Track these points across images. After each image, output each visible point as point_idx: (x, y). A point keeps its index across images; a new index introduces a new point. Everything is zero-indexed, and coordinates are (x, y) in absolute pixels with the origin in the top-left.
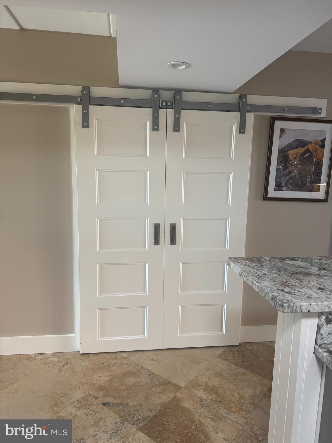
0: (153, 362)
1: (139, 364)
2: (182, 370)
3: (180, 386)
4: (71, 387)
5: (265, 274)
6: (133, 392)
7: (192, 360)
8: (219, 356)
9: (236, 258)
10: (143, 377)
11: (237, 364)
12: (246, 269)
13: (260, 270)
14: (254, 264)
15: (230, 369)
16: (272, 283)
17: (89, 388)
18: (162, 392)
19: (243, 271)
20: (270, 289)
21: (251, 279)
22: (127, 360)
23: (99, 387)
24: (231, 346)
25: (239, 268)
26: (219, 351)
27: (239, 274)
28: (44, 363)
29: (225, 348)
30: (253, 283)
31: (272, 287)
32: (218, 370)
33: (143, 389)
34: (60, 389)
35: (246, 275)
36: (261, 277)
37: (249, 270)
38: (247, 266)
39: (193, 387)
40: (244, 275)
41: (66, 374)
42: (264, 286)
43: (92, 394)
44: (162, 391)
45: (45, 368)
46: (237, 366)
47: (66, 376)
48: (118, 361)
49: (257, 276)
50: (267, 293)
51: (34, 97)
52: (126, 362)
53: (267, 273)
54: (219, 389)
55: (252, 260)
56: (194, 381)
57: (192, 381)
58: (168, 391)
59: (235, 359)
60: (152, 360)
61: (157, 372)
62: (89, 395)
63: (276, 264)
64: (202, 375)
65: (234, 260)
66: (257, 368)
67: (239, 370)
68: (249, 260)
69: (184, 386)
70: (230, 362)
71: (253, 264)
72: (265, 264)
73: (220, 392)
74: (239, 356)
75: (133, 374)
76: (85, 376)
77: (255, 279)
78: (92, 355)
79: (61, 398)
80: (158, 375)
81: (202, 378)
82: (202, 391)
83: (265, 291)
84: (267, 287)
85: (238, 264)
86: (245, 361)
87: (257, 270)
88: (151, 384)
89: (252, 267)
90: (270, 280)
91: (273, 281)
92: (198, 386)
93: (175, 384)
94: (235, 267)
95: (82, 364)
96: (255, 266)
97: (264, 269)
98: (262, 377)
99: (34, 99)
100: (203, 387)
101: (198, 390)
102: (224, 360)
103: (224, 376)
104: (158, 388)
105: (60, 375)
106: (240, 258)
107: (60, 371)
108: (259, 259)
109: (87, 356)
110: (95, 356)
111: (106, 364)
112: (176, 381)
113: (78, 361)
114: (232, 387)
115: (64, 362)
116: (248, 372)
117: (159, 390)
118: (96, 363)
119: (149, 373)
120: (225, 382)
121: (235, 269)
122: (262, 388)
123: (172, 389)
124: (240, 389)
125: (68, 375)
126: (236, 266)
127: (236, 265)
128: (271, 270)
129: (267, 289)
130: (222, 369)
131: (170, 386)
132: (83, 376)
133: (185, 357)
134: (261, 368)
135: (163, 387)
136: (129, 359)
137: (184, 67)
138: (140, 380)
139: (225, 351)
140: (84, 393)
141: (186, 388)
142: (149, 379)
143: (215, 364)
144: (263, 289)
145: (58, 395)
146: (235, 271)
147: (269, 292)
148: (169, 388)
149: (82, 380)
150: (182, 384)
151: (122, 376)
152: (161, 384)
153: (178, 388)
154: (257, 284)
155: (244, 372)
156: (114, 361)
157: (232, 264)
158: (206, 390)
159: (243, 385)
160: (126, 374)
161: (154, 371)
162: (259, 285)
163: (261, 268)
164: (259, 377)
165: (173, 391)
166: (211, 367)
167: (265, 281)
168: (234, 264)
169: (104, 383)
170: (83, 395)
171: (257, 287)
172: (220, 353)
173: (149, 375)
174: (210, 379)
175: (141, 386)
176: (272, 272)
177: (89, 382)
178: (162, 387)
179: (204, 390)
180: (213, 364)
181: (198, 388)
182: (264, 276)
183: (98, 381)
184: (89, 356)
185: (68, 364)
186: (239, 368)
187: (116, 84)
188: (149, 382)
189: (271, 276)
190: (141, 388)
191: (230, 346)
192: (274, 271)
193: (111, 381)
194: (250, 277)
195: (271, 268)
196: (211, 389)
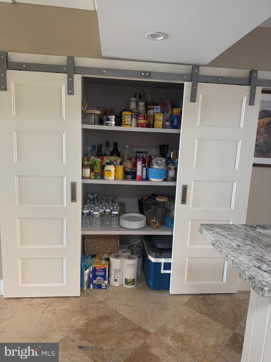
0: (126, 307)
1: (113, 309)
2: (151, 316)
3: (149, 332)
4: (52, 329)
5: (239, 246)
6: (107, 337)
7: (161, 306)
8: (186, 303)
9: (207, 225)
10: (117, 322)
11: (201, 313)
12: (219, 239)
13: (233, 241)
14: (227, 233)
15: (195, 317)
16: (247, 258)
17: (67, 331)
18: (133, 338)
19: (215, 241)
20: (246, 265)
21: (225, 251)
22: (103, 304)
23: (76, 330)
24: (197, 294)
25: (211, 237)
26: (186, 299)
27: (211, 243)
28: (30, 305)
29: (191, 296)
30: (227, 256)
31: (248, 263)
32: (185, 318)
33: (116, 333)
34: (41, 330)
35: (220, 246)
36: (235, 249)
37: (222, 240)
38: (220, 234)
39: (161, 333)
40: (217, 246)
41: (48, 315)
42: (239, 261)
43: (69, 337)
44: (133, 336)
45: (30, 309)
46: (202, 314)
47: (48, 318)
48: (96, 305)
49: (231, 248)
50: (243, 271)
51: (24, 66)
52: (102, 306)
53: (241, 245)
54: (185, 337)
55: (224, 227)
56: (163, 327)
57: (160, 328)
58: (138, 337)
59: (200, 307)
60: (126, 305)
61: (129, 318)
62: (67, 337)
63: (248, 233)
64: (170, 322)
65: (206, 227)
66: (220, 317)
67: (203, 319)
68: (221, 227)
69: (153, 332)
70: (196, 310)
71: (225, 233)
72: (237, 232)
73: (186, 339)
74: (204, 304)
75: (107, 318)
76: (65, 318)
77: (229, 252)
78: (72, 299)
79: (42, 339)
80: (130, 320)
81: (169, 325)
82: (169, 337)
83: (242, 268)
84: (243, 263)
85: (211, 232)
86: (209, 310)
87: (230, 240)
88: (123, 329)
89: (225, 237)
90: (245, 254)
91: (248, 255)
92: (166, 333)
93: (146, 330)
94: (207, 235)
95: (63, 307)
96: (228, 235)
97: (237, 239)
98: (225, 326)
99: (24, 67)
100: (170, 334)
101: (166, 336)
102: (190, 308)
103: (190, 323)
104: (129, 333)
105: (43, 316)
106: (212, 224)
107: (43, 313)
108: (231, 226)
109: (68, 299)
110: (75, 299)
111: (85, 307)
112: (146, 327)
113: (60, 304)
114: (196, 335)
115: (47, 304)
116: (212, 320)
117: (130, 335)
118: (75, 306)
119: (122, 318)
120: (190, 330)
121: (207, 237)
122: (225, 338)
123: (142, 335)
124: (204, 338)
125: (50, 316)
126: (209, 235)
127: (208, 233)
128: (244, 240)
129: (243, 265)
130: (188, 316)
131: (140, 332)
132: (63, 318)
133: (155, 304)
134: (223, 317)
135: (135, 332)
136: (105, 304)
137: (162, 38)
138: (113, 324)
139: (191, 299)
140: (62, 335)
141: (155, 334)
142: (122, 324)
143: (182, 311)
144: (239, 265)
145: (40, 336)
146: (208, 239)
147: (245, 270)
148: (139, 334)
149: (61, 322)
150: (152, 330)
151: (98, 320)
152: (132, 329)
153: (147, 333)
154: (232, 258)
155: (208, 321)
156: (92, 305)
157: (205, 232)
158: (173, 337)
159: (206, 334)
160: (101, 319)
161: (126, 316)
162: (234, 259)
163: (234, 237)
164: (222, 326)
165: (143, 337)
166: (178, 314)
167: (240, 255)
168: (206, 232)
169: (81, 326)
170: (61, 337)
171: (231, 262)
172: (187, 300)
173: (122, 320)
174: (177, 326)
175: (114, 331)
176: (246, 243)
177: (68, 325)
178: (133, 332)
179: (172, 337)
180: (180, 311)
181: (166, 335)
182: (238, 248)
183: (76, 324)
184: (70, 299)
185: (51, 306)
186: (203, 316)
187: (99, 55)
188: (121, 327)
189: (245, 248)
190: (114, 333)
191: (195, 294)
192: (247, 241)
193: (87, 324)
194: (224, 249)
195: (244, 238)
196: (178, 337)
